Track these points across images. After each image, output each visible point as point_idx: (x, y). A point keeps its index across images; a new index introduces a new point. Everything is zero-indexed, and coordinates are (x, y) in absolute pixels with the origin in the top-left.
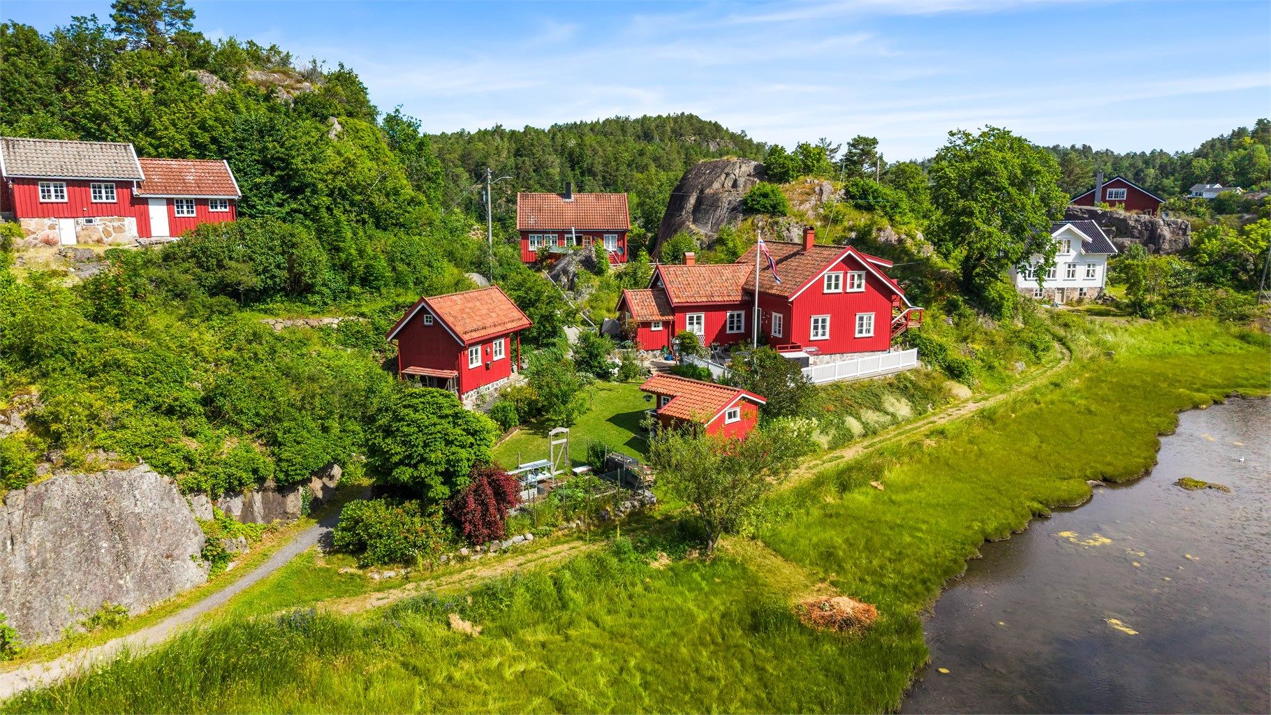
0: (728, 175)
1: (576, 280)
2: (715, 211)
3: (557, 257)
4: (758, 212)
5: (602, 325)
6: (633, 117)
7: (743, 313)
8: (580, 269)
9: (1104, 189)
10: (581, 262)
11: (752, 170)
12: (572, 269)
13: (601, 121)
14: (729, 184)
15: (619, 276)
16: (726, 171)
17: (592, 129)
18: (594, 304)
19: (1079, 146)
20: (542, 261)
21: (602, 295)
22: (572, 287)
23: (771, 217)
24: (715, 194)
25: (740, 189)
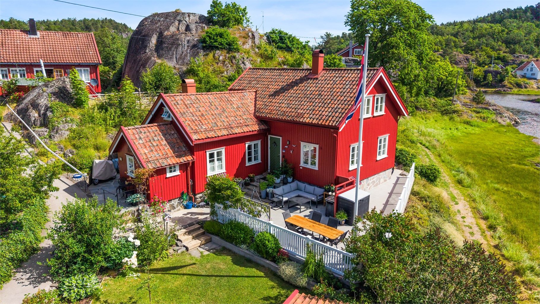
1: (49, 114)
2: (177, 48)
3: (26, 90)
4: (217, 48)
5: (91, 168)
6: (78, 19)
7: (259, 142)
8: (55, 102)
9: (353, 49)
10: (54, 94)
11: (198, 19)
12: (43, 102)
13: (60, 20)
14: (182, 28)
15: (103, 107)
16: (178, 18)
17: (54, 24)
18: (76, 142)
20: (8, 94)
21: (86, 130)
22: (45, 122)
23: (228, 53)
24: (173, 36)
25: (194, 32)
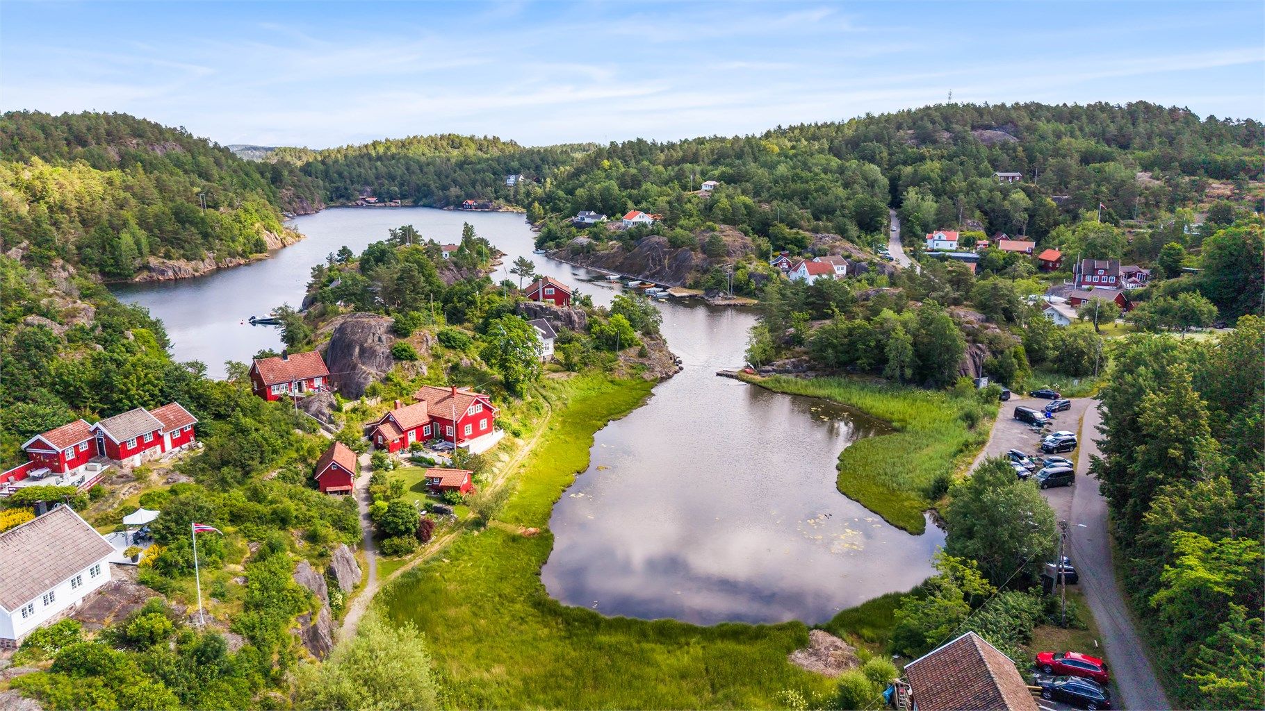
0: (374, 334)
2: (375, 357)
4: (402, 359)
7: (429, 427)
9: (544, 289)
14: (376, 339)
16: (372, 331)
19: (490, 137)
23: (410, 362)
24: (370, 346)
25: (385, 343)
